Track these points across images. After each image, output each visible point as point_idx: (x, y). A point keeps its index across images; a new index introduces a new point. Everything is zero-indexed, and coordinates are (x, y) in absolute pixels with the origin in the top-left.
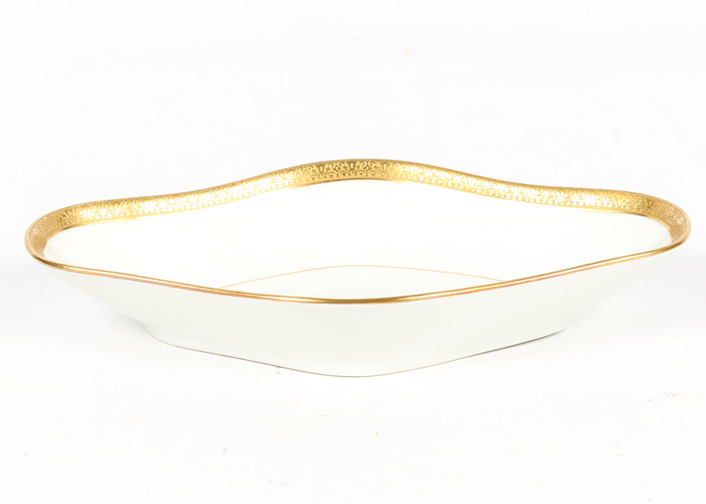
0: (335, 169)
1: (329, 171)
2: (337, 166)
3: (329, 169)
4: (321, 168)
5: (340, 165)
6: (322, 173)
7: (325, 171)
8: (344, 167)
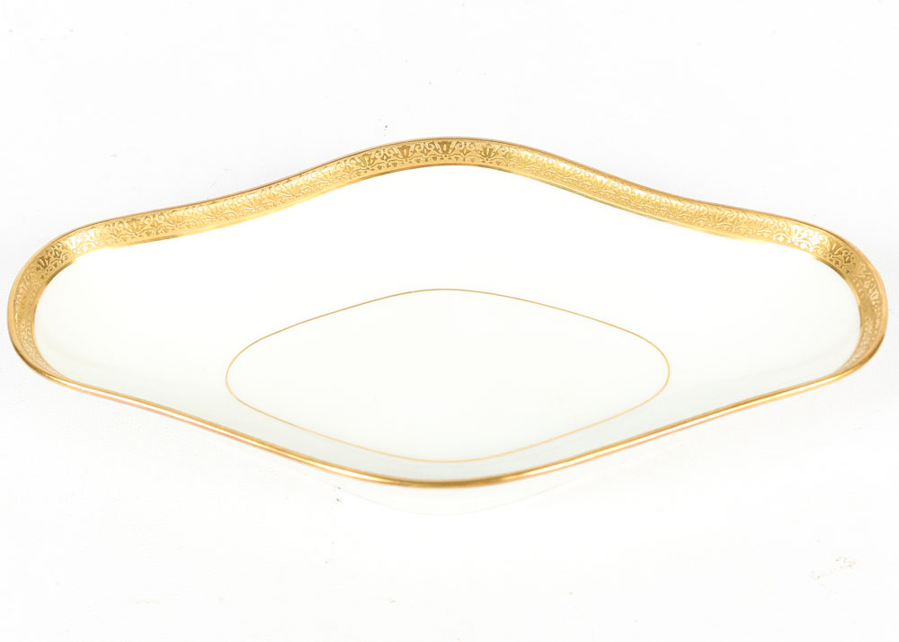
0: (423, 152)
1: (416, 154)
2: (425, 148)
3: (415, 151)
4: (405, 151)
5: (430, 147)
6: (406, 157)
7: (410, 154)
8: (435, 149)
